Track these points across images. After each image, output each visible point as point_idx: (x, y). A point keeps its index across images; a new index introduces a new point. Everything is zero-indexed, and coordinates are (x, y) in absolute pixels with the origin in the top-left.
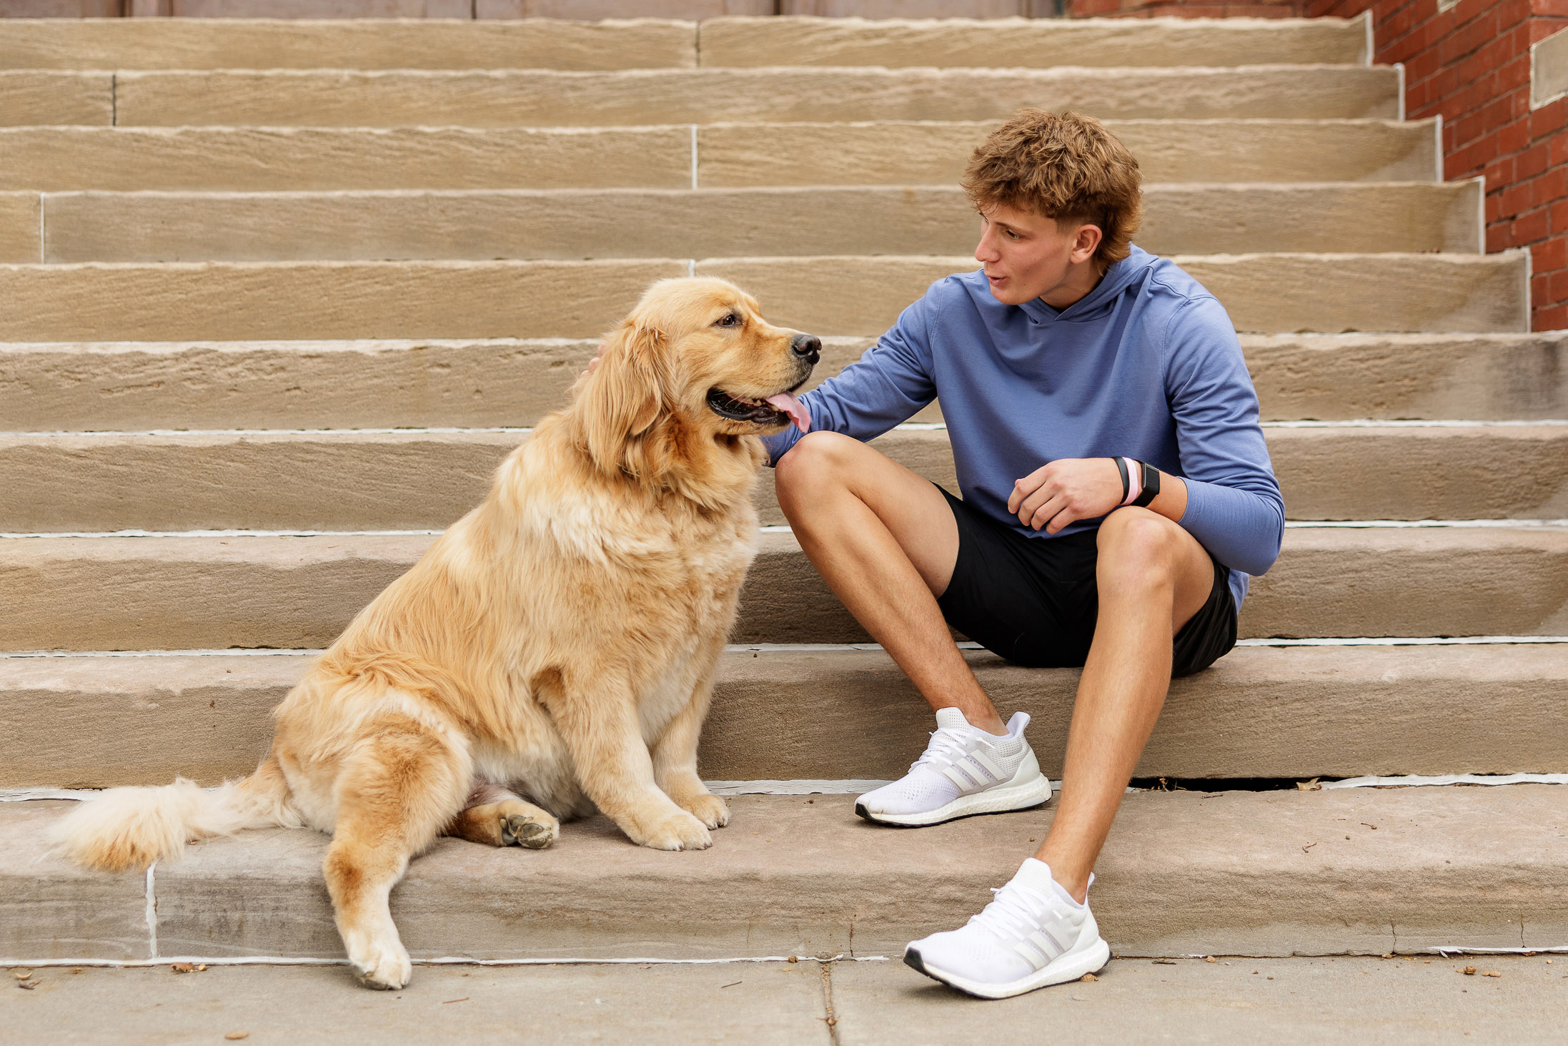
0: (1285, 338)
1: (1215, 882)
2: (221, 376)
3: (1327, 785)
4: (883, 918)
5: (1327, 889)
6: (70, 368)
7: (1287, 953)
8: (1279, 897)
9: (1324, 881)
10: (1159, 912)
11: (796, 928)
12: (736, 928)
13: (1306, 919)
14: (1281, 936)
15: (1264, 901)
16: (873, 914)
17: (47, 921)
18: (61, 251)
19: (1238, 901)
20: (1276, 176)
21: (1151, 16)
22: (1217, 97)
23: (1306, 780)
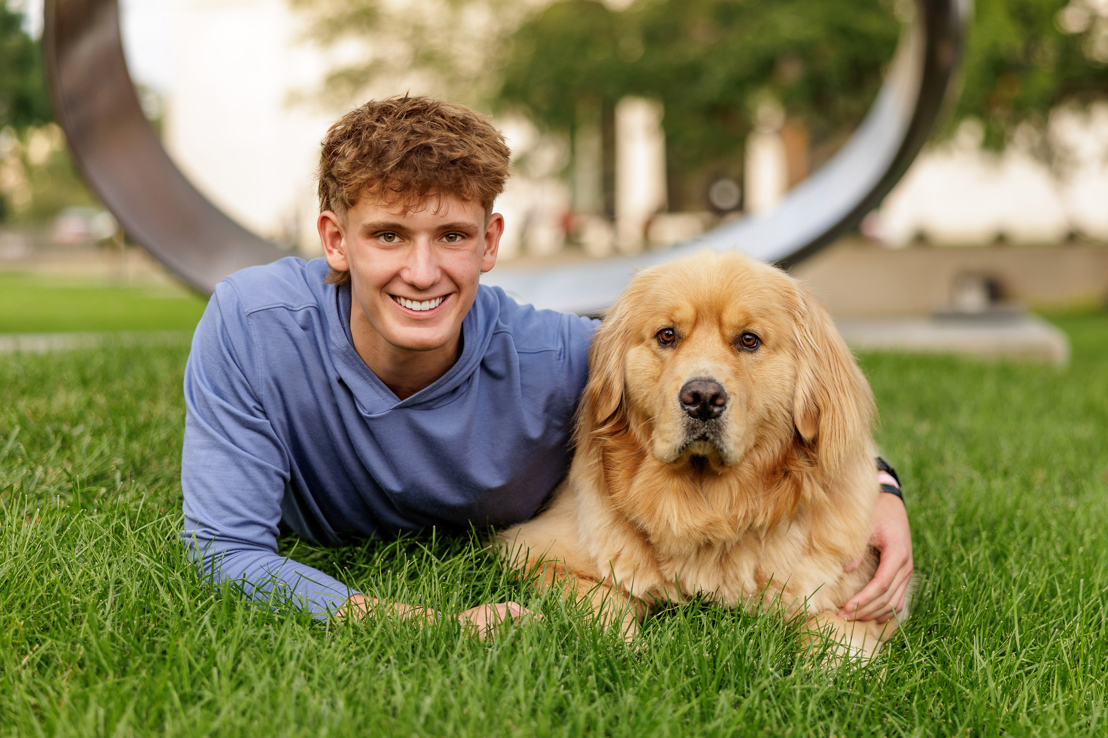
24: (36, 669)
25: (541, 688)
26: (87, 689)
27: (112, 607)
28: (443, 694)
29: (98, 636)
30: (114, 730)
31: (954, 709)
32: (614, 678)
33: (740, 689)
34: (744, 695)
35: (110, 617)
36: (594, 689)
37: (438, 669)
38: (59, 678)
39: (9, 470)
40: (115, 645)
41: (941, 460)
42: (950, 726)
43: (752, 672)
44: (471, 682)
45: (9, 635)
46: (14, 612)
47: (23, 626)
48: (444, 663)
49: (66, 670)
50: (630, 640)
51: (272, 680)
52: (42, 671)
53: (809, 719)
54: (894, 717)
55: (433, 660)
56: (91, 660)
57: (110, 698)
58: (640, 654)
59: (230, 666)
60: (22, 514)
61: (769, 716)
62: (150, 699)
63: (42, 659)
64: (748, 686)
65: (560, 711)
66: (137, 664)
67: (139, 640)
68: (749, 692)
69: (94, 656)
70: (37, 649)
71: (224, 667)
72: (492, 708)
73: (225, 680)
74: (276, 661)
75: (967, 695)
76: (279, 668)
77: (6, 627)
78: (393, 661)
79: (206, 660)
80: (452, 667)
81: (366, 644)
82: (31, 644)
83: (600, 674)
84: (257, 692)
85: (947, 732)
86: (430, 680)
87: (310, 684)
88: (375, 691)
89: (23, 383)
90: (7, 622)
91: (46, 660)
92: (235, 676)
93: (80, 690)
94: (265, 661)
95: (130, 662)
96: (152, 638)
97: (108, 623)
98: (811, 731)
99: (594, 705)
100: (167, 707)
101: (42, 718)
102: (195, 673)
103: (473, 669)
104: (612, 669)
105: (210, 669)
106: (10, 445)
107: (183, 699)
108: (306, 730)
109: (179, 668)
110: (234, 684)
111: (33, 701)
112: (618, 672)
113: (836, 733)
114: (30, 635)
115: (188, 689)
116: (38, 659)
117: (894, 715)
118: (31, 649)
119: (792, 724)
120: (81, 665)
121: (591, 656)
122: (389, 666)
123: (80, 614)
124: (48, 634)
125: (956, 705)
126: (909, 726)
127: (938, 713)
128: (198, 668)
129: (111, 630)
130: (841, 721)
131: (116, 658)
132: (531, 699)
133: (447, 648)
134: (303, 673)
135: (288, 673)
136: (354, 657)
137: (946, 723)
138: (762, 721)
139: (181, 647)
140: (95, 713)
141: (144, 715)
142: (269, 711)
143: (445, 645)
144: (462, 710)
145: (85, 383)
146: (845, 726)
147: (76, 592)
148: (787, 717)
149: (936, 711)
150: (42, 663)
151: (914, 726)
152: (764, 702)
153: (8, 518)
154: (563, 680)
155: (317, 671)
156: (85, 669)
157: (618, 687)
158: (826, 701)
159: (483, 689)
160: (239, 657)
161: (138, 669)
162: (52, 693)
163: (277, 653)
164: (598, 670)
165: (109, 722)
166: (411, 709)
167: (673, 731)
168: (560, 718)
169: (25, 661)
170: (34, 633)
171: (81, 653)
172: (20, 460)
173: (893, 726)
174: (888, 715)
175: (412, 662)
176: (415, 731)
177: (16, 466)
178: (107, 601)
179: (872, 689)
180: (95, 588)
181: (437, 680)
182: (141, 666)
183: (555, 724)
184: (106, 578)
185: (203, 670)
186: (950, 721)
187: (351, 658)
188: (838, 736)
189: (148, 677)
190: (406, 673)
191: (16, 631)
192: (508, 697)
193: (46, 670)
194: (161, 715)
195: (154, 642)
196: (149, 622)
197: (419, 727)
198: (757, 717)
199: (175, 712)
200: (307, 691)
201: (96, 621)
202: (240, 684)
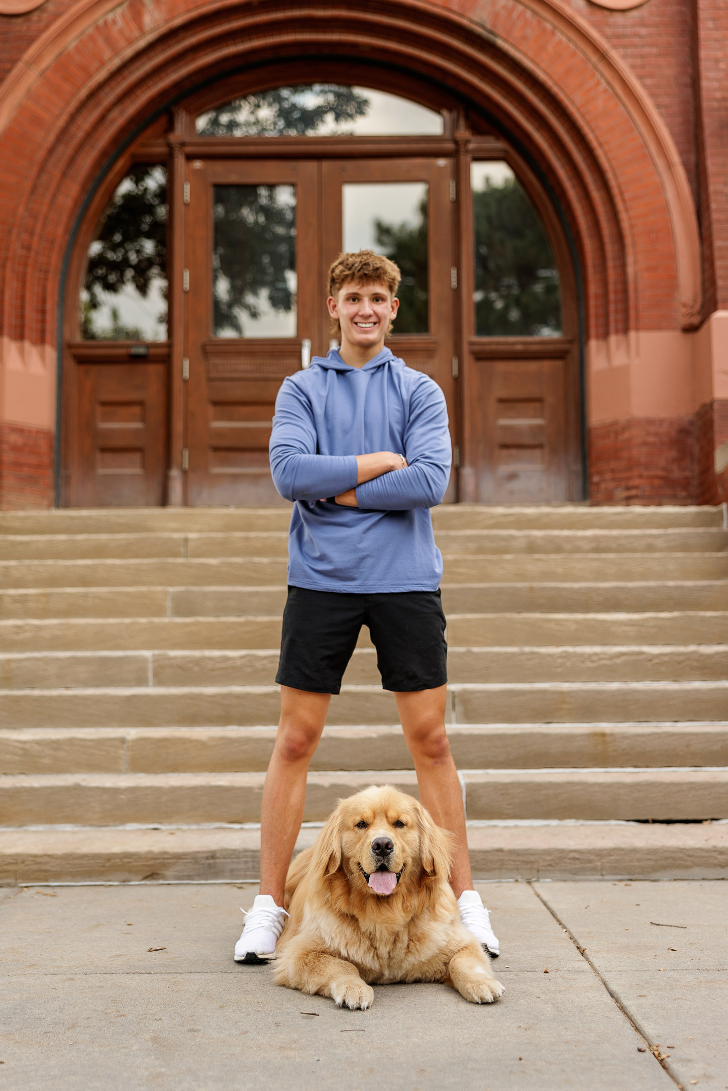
0: (692, 648)
1: (673, 852)
2: (258, 665)
3: (715, 823)
4: (550, 865)
5: (715, 854)
6: (198, 662)
7: (701, 878)
8: (697, 857)
9: (714, 851)
10: (652, 863)
11: (517, 869)
12: (495, 869)
13: (707, 865)
14: (697, 871)
15: (691, 859)
16: (546, 863)
17: (242, 866)
18: (178, 612)
19: (681, 859)
20: (685, 578)
21: (628, 505)
22: (660, 543)
23: (706, 820)
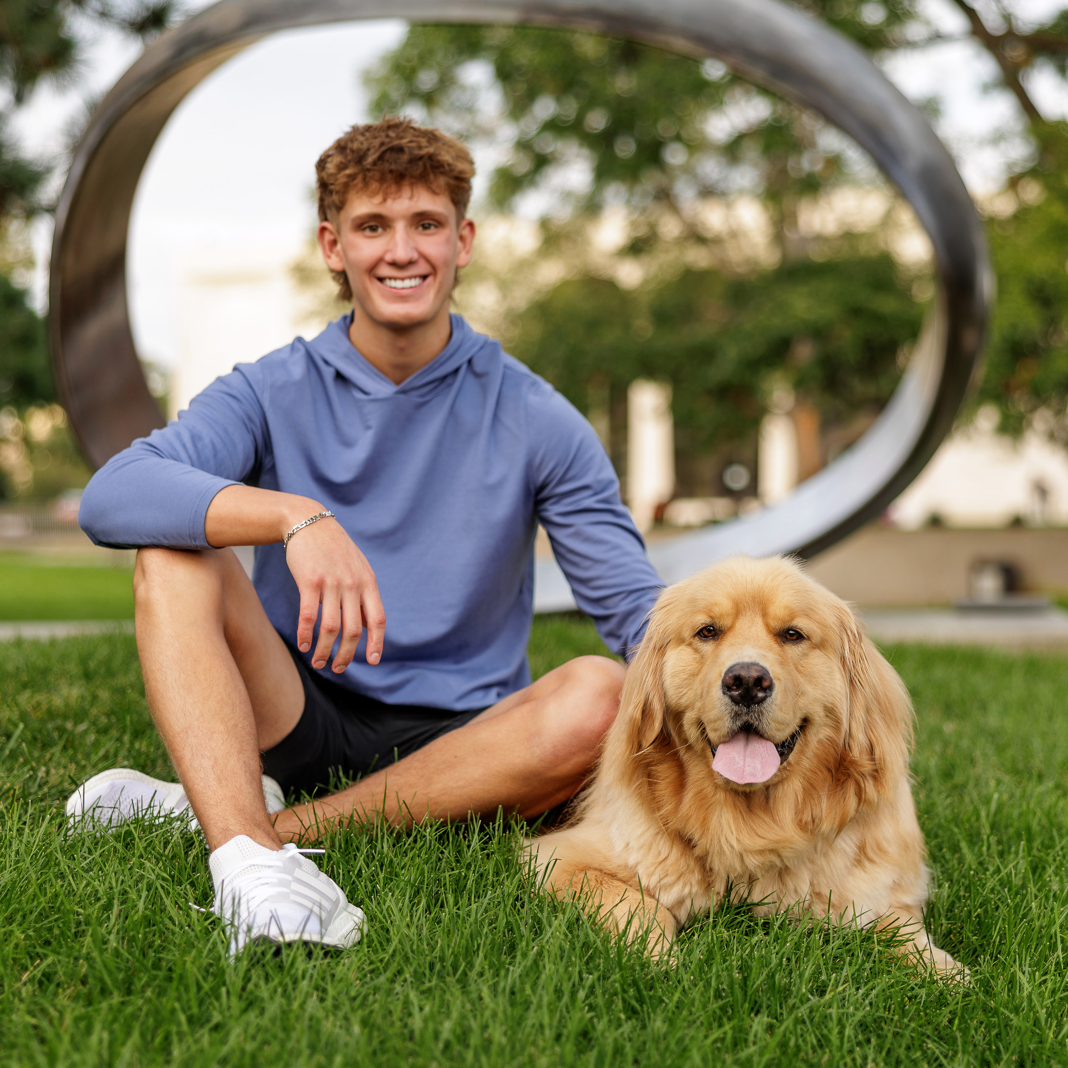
24: (37, 986)
25: (564, 1010)
26: (90, 1009)
27: (116, 920)
28: (463, 1017)
29: (102, 952)
30: (119, 1055)
31: (998, 1035)
32: (641, 1000)
33: (773, 1012)
34: (776, 1018)
35: (115, 931)
36: (620, 1011)
37: (456, 990)
38: (61, 997)
39: (10, 770)
40: (119, 960)
41: (972, 762)
42: (994, 1054)
43: (785, 993)
44: (492, 1005)
45: (9, 949)
46: (14, 925)
47: (25, 939)
48: (463, 982)
49: (68, 988)
50: (657, 958)
51: (284, 1001)
52: (44, 987)
53: (846, 1046)
54: (935, 1044)
55: (450, 980)
56: (95, 978)
57: (115, 1020)
58: (667, 972)
59: (239, 983)
60: (24, 819)
61: (803, 1041)
62: (156, 1020)
63: (43, 975)
64: (781, 1008)
65: (585, 1035)
66: (143, 982)
67: (144, 955)
68: (782, 1014)
69: (97, 974)
70: (38, 965)
71: (233, 984)
72: (514, 1033)
73: (234, 1001)
74: (288, 980)
75: (1012, 1020)
76: (290, 987)
77: (6, 940)
78: (409, 979)
79: (215, 979)
80: (472, 987)
81: (381, 961)
82: (31, 958)
83: (626, 996)
84: (268, 1015)
85: (991, 1060)
86: (449, 1001)
87: (324, 1005)
88: (390, 1012)
89: (25, 678)
90: (9, 935)
91: (48, 976)
92: (245, 995)
93: (83, 1010)
94: (276, 981)
95: (136, 980)
96: (157, 955)
97: (112, 937)
98: (848, 1060)
99: (620, 1030)
100: (174, 1029)
101: (43, 1041)
102: (202, 993)
103: (494, 989)
104: (638, 990)
105: (219, 988)
106: (12, 744)
107: (190, 1020)
108: (320, 1058)
109: (187, 989)
110: (243, 1005)
111: (33, 1021)
112: (645, 993)
113: (874, 1060)
114: (31, 949)
115: (195, 1010)
116: (39, 975)
117: (934, 1041)
118: (32, 964)
119: (827, 1050)
120: (84, 982)
121: (616, 976)
122: (405, 984)
123: (83, 927)
124: (50, 948)
125: (1000, 1031)
126: (951, 1053)
127: (981, 1038)
128: (206, 987)
129: (115, 944)
130: (879, 1048)
131: (121, 976)
132: (555, 1023)
133: (466, 966)
134: (315, 993)
135: (300, 992)
136: (369, 975)
137: (990, 1049)
138: (798, 1047)
139: (188, 965)
140: (99, 1036)
141: (149, 1037)
142: (281, 1035)
143: (464, 964)
144: (482, 1034)
145: (88, 676)
146: (884, 1054)
147: (79, 902)
148: (822, 1043)
149: (978, 1038)
150: (44, 979)
151: (956, 1053)
152: (799, 1027)
153: (9, 824)
154: (587, 1002)
155: (331, 992)
156: (88, 986)
157: (645, 1008)
158: (863, 1026)
159: (505, 1012)
160: (248, 975)
161: (143, 987)
162: (53, 1013)
163: (289, 971)
164: (624, 991)
165: (113, 1047)
166: (429, 1034)
167: (704, 1060)
168: (585, 1043)
169: (25, 977)
170: (35, 947)
171: (84, 970)
172: (21, 760)
173: (934, 1053)
174: (928, 1041)
175: (430, 981)
176: (434, 1058)
177: (16, 766)
178: (112, 913)
179: (910, 1011)
180: (99, 899)
181: (457, 1002)
182: (147, 985)
183: (580, 1051)
184: (111, 888)
185: (212, 989)
186: (994, 1048)
187: (365, 976)
188: (877, 1065)
189: (154, 998)
190: (422, 993)
191: (17, 946)
192: (531, 1018)
193: (47, 988)
194: (167, 1038)
195: (160, 959)
196: (154, 935)
197: (438, 1054)
198: (792, 1043)
199: (181, 1035)
200: (321, 1014)
201: (100, 935)
202: (250, 1005)
